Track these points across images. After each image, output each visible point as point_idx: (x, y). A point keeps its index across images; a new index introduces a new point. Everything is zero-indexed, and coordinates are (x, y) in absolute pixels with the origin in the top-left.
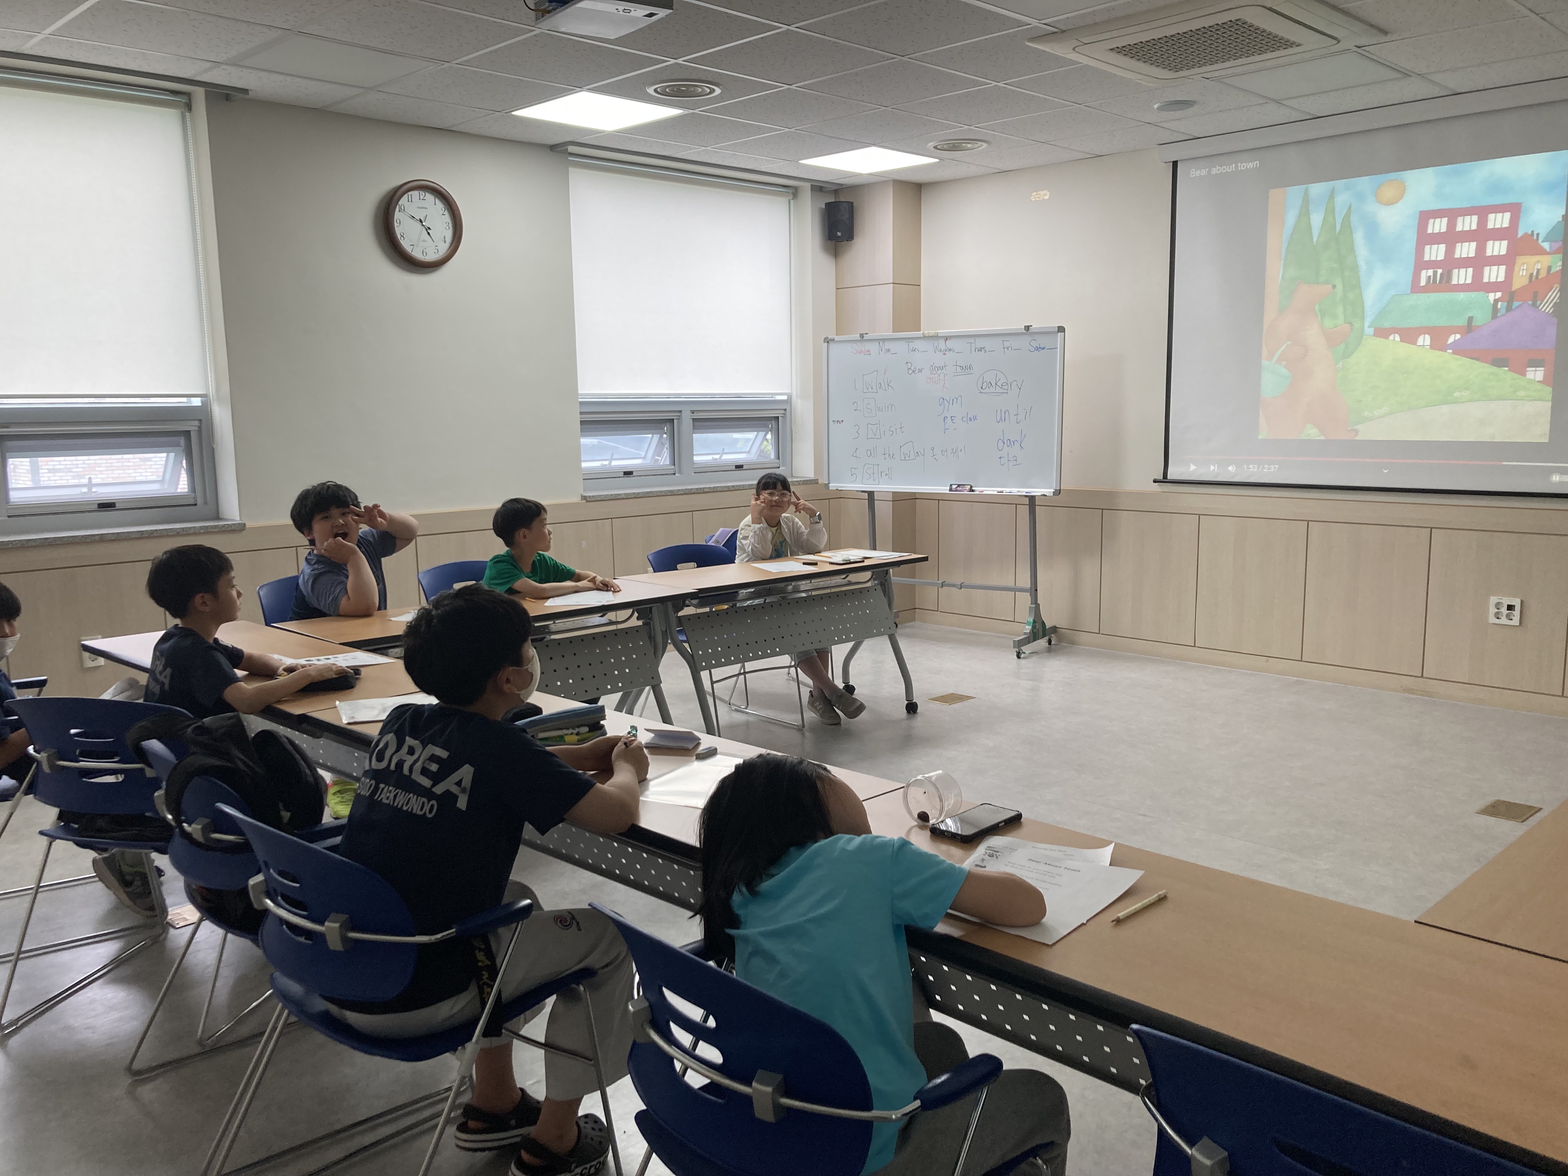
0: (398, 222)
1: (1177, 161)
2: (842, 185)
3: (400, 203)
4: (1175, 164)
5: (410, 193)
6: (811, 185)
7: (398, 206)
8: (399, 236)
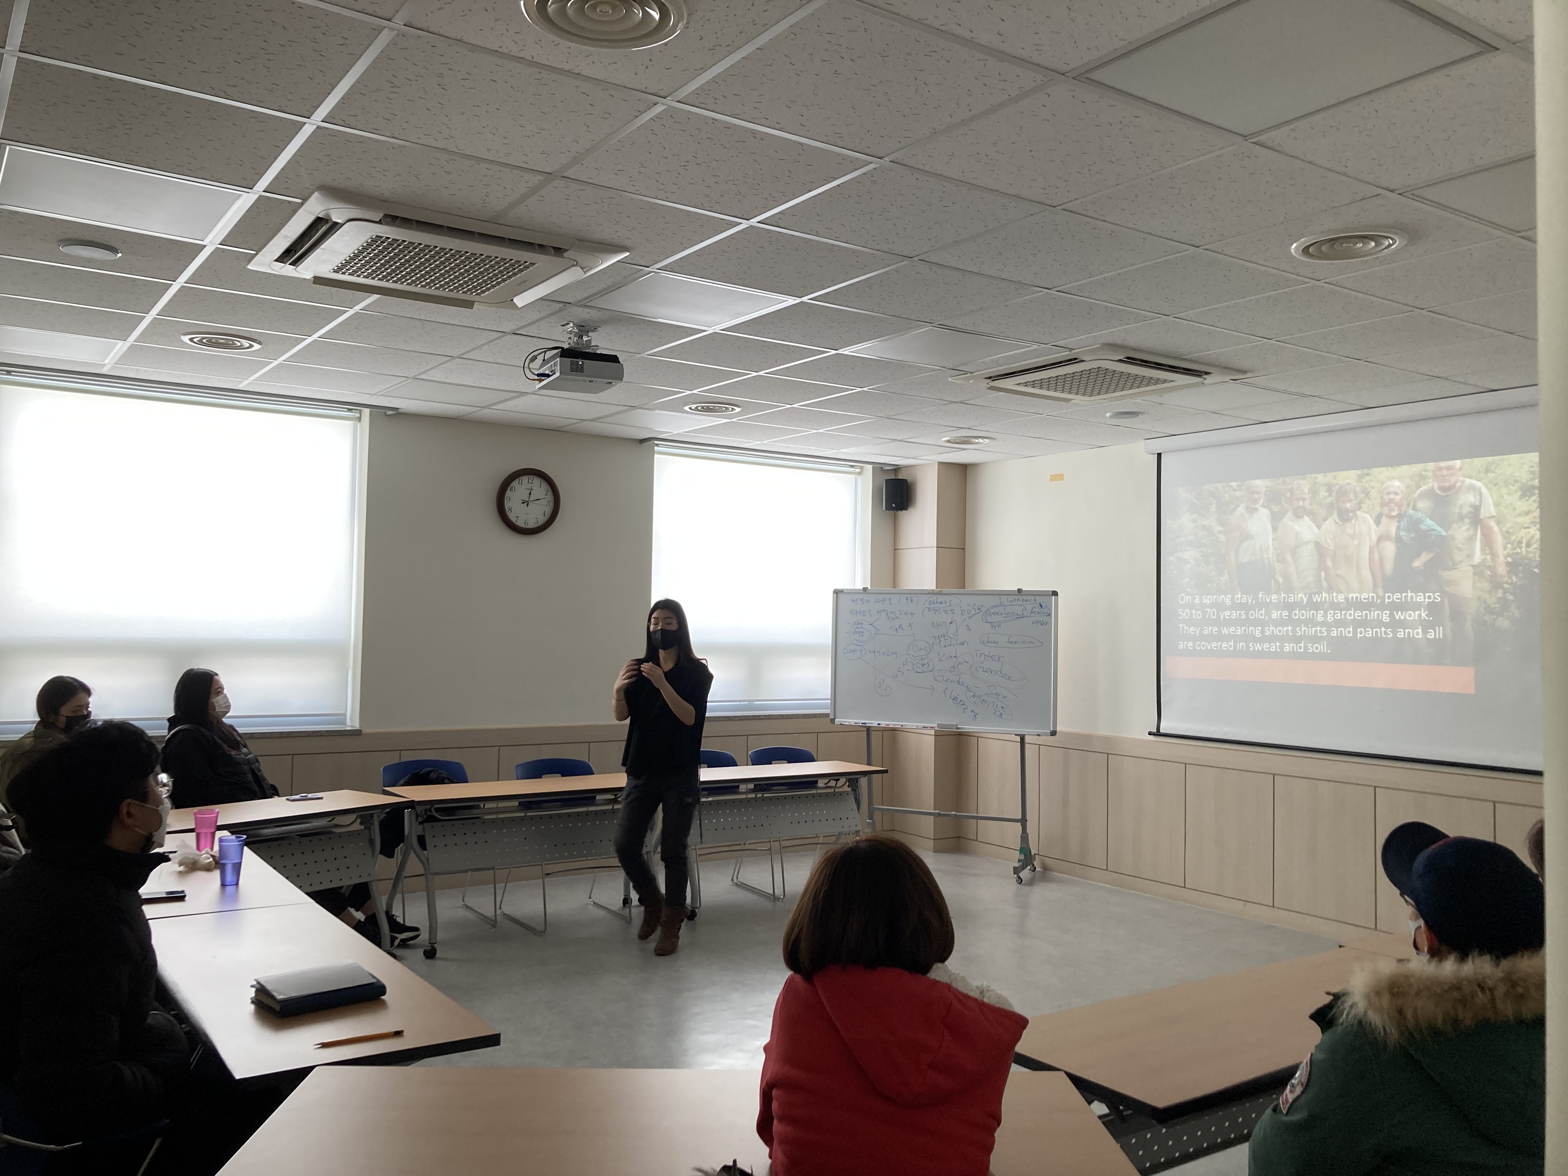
0: (508, 499)
1: (1161, 453)
2: (898, 465)
3: (512, 485)
4: (1159, 455)
5: (521, 478)
6: (873, 467)
7: (510, 487)
8: (507, 510)
